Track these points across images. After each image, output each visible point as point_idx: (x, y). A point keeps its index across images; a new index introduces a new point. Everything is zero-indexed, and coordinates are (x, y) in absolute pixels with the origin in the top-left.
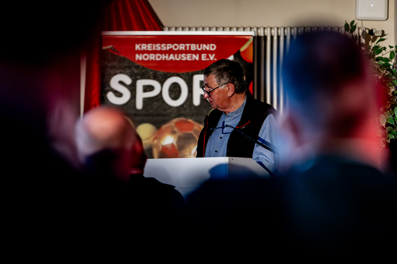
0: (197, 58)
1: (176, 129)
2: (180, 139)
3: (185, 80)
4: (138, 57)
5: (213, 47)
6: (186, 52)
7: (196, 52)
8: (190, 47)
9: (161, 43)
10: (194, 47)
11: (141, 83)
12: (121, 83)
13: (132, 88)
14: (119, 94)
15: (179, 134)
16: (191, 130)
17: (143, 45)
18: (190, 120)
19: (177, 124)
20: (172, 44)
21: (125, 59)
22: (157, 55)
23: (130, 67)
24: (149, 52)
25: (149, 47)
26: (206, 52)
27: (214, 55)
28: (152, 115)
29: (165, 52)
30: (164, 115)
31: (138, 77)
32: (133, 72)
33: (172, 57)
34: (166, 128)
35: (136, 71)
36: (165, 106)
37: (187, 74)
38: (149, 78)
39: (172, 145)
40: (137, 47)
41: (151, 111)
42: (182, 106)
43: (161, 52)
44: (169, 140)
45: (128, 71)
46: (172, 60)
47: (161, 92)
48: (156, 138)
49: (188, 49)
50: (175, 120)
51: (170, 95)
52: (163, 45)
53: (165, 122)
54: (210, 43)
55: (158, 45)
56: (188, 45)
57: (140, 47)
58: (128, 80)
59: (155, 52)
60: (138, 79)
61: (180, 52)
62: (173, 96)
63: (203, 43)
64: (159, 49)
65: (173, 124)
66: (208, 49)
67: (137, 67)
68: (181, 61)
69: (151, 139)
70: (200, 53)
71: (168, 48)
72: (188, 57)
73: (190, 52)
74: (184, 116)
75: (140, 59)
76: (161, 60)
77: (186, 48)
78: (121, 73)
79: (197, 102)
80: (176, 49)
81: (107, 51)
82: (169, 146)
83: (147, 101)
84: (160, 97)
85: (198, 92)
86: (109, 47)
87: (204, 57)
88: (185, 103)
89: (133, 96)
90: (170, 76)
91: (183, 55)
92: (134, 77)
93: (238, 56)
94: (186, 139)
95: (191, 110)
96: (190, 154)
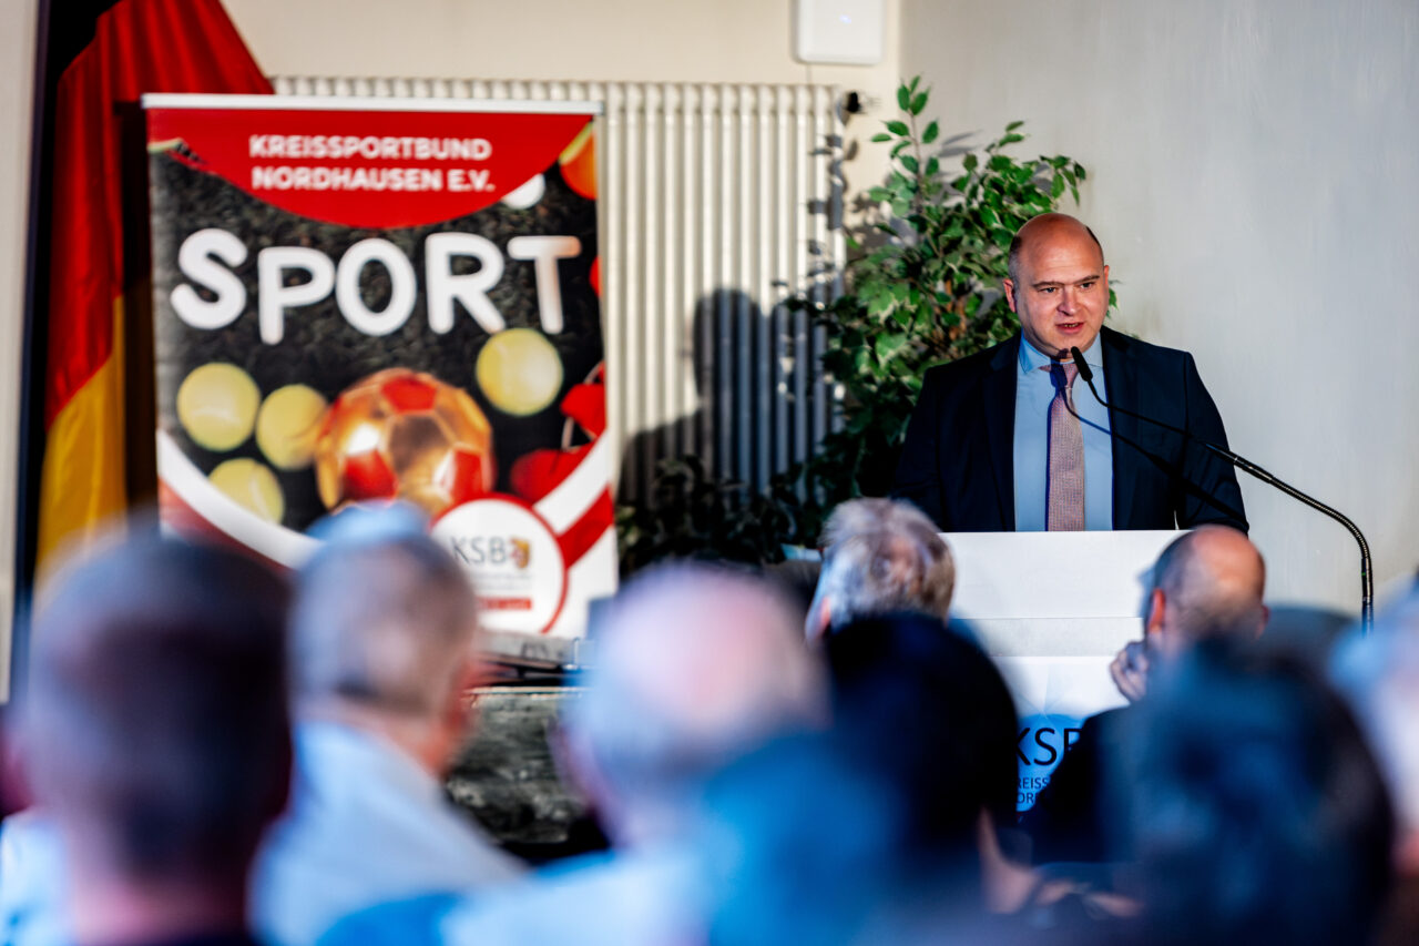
0: (436, 184)
1: (385, 405)
2: (397, 432)
3: (404, 249)
5: (481, 149)
6: (402, 163)
7: (431, 164)
9: (329, 134)
10: (425, 148)
12: (214, 258)
13: (248, 273)
14: (209, 296)
15: (396, 417)
16: (428, 405)
17: (274, 139)
18: (426, 378)
19: (390, 390)
20: (362, 136)
21: (220, 181)
22: (320, 171)
23: (237, 211)
24: (293, 163)
25: (290, 146)
26: (466, 165)
27: (485, 174)
28: (313, 359)
29: (341, 164)
30: (347, 361)
31: (265, 240)
32: (249, 224)
33: (361, 179)
34: (362, 399)
35: (256, 222)
36: (346, 332)
37: (409, 230)
38: (295, 243)
39: (376, 456)
40: (257, 146)
41: (310, 348)
42: (398, 333)
43: (329, 163)
44: (365, 439)
45: (233, 220)
46: (360, 190)
47: (335, 289)
48: (325, 433)
49: (407, 153)
50: (380, 377)
51: (363, 296)
52: (334, 140)
53: (348, 382)
54: (472, 136)
55: (319, 140)
56: (407, 141)
57: (266, 145)
58: (235, 252)
59: (311, 163)
60: (263, 246)
61: (382, 163)
62: (370, 299)
63: (451, 136)
64: (321, 153)
65: (375, 388)
66: (466, 154)
67: (260, 210)
68: (387, 191)
69: (314, 434)
70: (445, 166)
71: (348, 151)
72: (410, 180)
73: (415, 163)
74: (408, 363)
75: (267, 184)
76: (330, 189)
77: (401, 150)
78: (211, 226)
79: (441, 320)
80: (372, 155)
81: (164, 156)
82: (368, 462)
83: (295, 319)
84: (329, 306)
85: (444, 289)
86: (172, 144)
87: (455, 180)
88: (408, 323)
89: (253, 301)
90: (359, 239)
91: (395, 172)
92: (254, 241)
93: (554, 176)
94: (417, 438)
95: (426, 346)
96: (430, 482)
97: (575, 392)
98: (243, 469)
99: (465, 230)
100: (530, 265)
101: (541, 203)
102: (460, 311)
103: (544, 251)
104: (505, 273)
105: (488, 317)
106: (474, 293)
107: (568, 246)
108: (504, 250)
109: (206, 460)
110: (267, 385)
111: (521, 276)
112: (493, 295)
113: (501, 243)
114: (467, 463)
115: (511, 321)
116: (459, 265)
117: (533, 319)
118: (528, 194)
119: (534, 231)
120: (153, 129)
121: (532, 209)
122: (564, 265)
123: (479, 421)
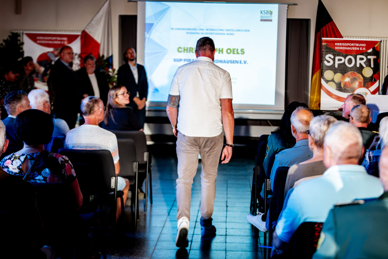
0: (359, 49)
1: (350, 76)
2: (351, 79)
3: (354, 57)
4: (336, 48)
5: (365, 45)
6: (354, 47)
7: (358, 47)
8: (356, 45)
9: (345, 43)
10: (357, 45)
11: (337, 58)
12: (330, 57)
13: (334, 60)
14: (329, 62)
15: (351, 77)
16: (356, 76)
17: (338, 43)
18: (355, 72)
19: (350, 74)
20: (349, 43)
21: (331, 48)
22: (343, 47)
23: (333, 52)
24: (340, 46)
25: (340, 44)
26: (362, 47)
27: (365, 48)
28: (341, 70)
29: (347, 46)
30: (346, 70)
32: (334, 54)
33: (349, 48)
34: (346, 75)
35: (335, 53)
36: (346, 66)
37: (355, 55)
38: (340, 56)
39: (349, 81)
40: (336, 44)
41: (341, 69)
42: (352, 67)
43: (345, 46)
44: (347, 80)
45: (332, 53)
46: (349, 49)
47: (345, 61)
48: (342, 79)
49: (355, 45)
50: (350, 72)
51: (348, 63)
52: (346, 44)
53: (346, 73)
54: (363, 44)
55: (344, 44)
56: (355, 44)
57: (337, 44)
58: (332, 57)
59: (343, 46)
60: (336, 56)
61: (352, 46)
62: (349, 63)
63: (361, 43)
64: (344, 45)
65: (349, 74)
66: (363, 46)
67: (336, 52)
68: (352, 50)
69: (340, 79)
70: (360, 47)
71: (348, 45)
72: (355, 49)
73: (356, 47)
74: (353, 71)
75: (337, 49)
76: (345, 49)
77: (354, 45)
78: (330, 54)
79: (358, 65)
80: (351, 45)
81: (325, 45)
82: (347, 82)
83: (339, 65)
84: (344, 63)
85: (359, 62)
86: (325, 44)
87: (361, 49)
88: (353, 66)
89: (334, 63)
90: (348, 56)
91: (353, 48)
92: (335, 56)
93: (374, 49)
94: (354, 80)
95: (356, 69)
96: (355, 85)
97: (375, 75)
98: (332, 83)
99: (362, 55)
100: (370, 59)
101: (372, 52)
102: (360, 64)
103: (372, 58)
104: (366, 60)
105: (364, 65)
106: (362, 62)
107: (375, 57)
108: (367, 57)
109: (327, 81)
110: (335, 73)
111: (369, 60)
112: (365, 63)
113: (366, 57)
114: (360, 83)
115: (367, 66)
116: (360, 59)
117: (370, 66)
118: (370, 51)
119: (371, 55)
120: (323, 42)
121: (371, 53)
122: (374, 59)
123: (362, 78)
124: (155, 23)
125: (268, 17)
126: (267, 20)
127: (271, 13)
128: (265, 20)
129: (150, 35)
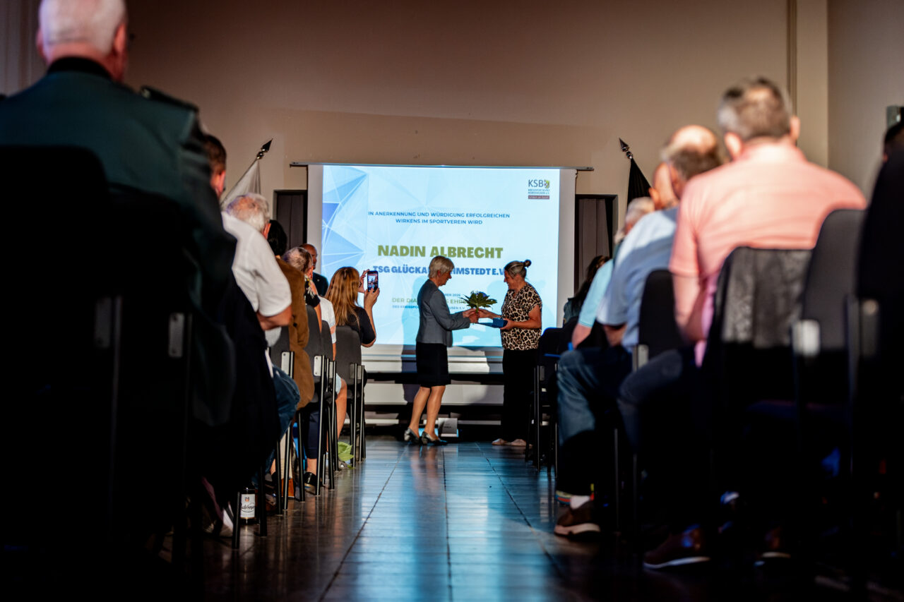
124: (340, 203)
125: (542, 191)
126: (541, 197)
127: (547, 185)
128: (537, 197)
129: (330, 225)
